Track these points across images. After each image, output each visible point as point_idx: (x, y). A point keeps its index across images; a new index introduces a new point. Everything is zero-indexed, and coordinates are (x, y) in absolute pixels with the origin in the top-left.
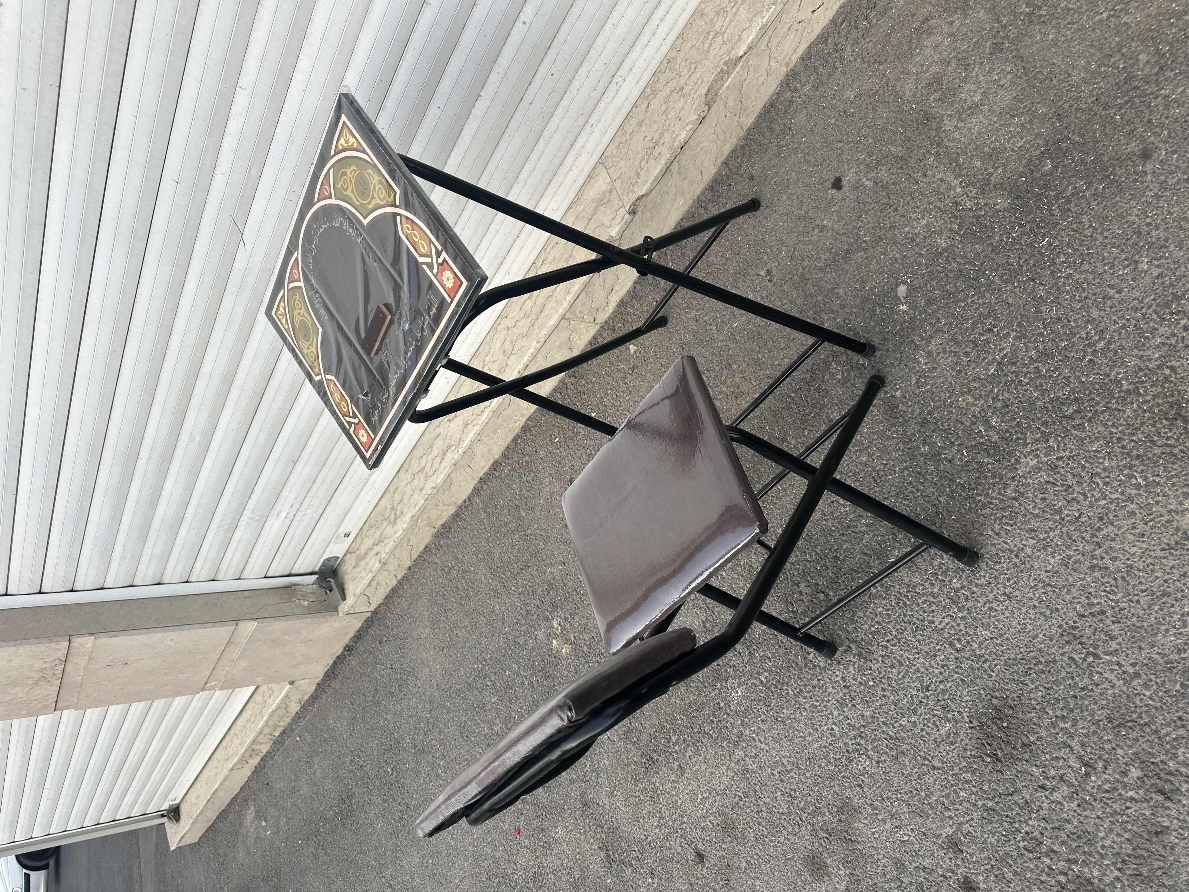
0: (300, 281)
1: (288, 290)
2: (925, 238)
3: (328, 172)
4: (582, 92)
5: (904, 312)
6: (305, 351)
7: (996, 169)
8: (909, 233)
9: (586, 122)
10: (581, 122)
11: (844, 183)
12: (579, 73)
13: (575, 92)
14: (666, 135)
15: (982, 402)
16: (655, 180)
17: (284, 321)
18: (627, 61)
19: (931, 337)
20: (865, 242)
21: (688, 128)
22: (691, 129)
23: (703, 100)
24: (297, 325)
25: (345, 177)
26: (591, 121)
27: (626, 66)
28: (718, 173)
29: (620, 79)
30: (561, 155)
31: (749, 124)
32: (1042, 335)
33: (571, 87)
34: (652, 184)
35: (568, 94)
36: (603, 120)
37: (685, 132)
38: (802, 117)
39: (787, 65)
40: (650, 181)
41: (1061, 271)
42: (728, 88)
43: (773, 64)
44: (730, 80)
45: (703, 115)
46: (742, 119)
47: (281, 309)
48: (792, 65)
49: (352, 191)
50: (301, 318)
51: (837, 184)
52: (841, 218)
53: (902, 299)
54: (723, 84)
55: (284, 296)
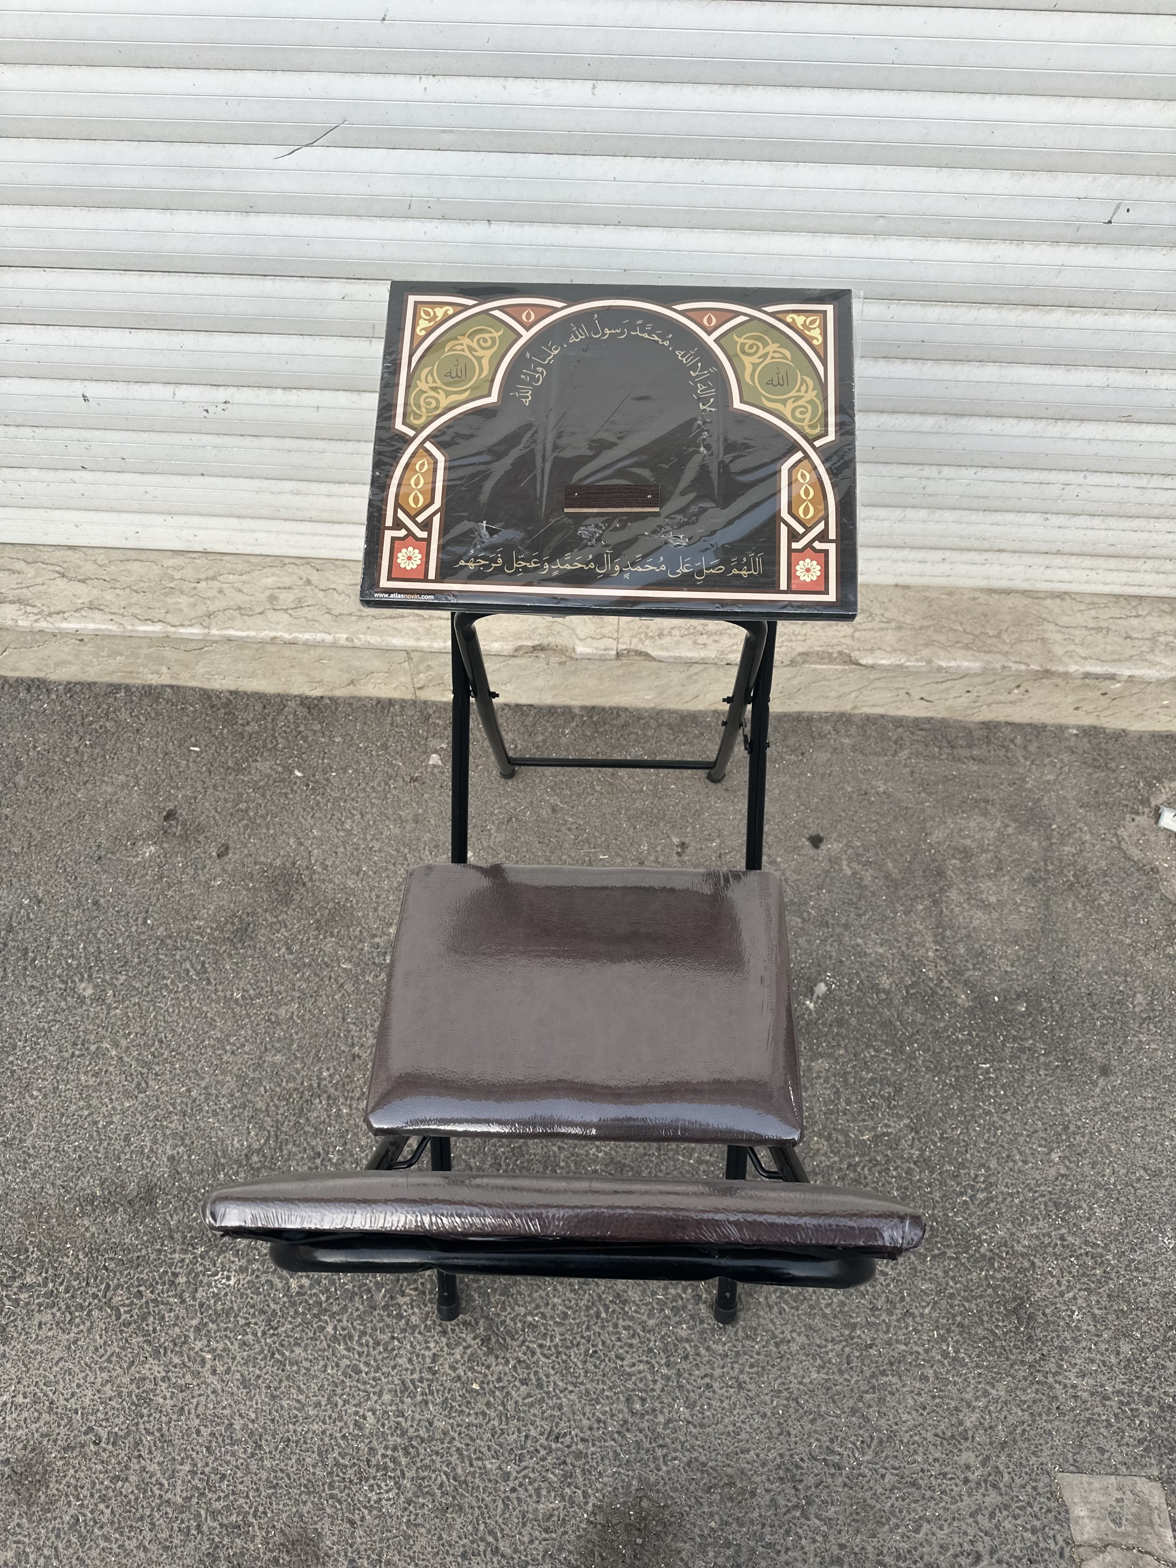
0: (527, 329)
1: (486, 312)
2: (872, 964)
3: (737, 314)
5: (807, 1008)
6: (422, 385)
8: (858, 945)
11: (824, 846)
16: (676, 658)
17: (423, 325)
20: (809, 913)
23: (794, 655)
24: (447, 352)
28: (703, 713)
32: (934, 1144)
34: (670, 657)
38: (824, 756)
39: (855, 707)
40: (671, 654)
41: (984, 1102)
43: (853, 695)
44: (824, 667)
47: (440, 312)
48: (857, 711)
49: (755, 366)
50: (467, 353)
51: (816, 841)
52: (797, 871)
54: (815, 663)
55: (467, 308)
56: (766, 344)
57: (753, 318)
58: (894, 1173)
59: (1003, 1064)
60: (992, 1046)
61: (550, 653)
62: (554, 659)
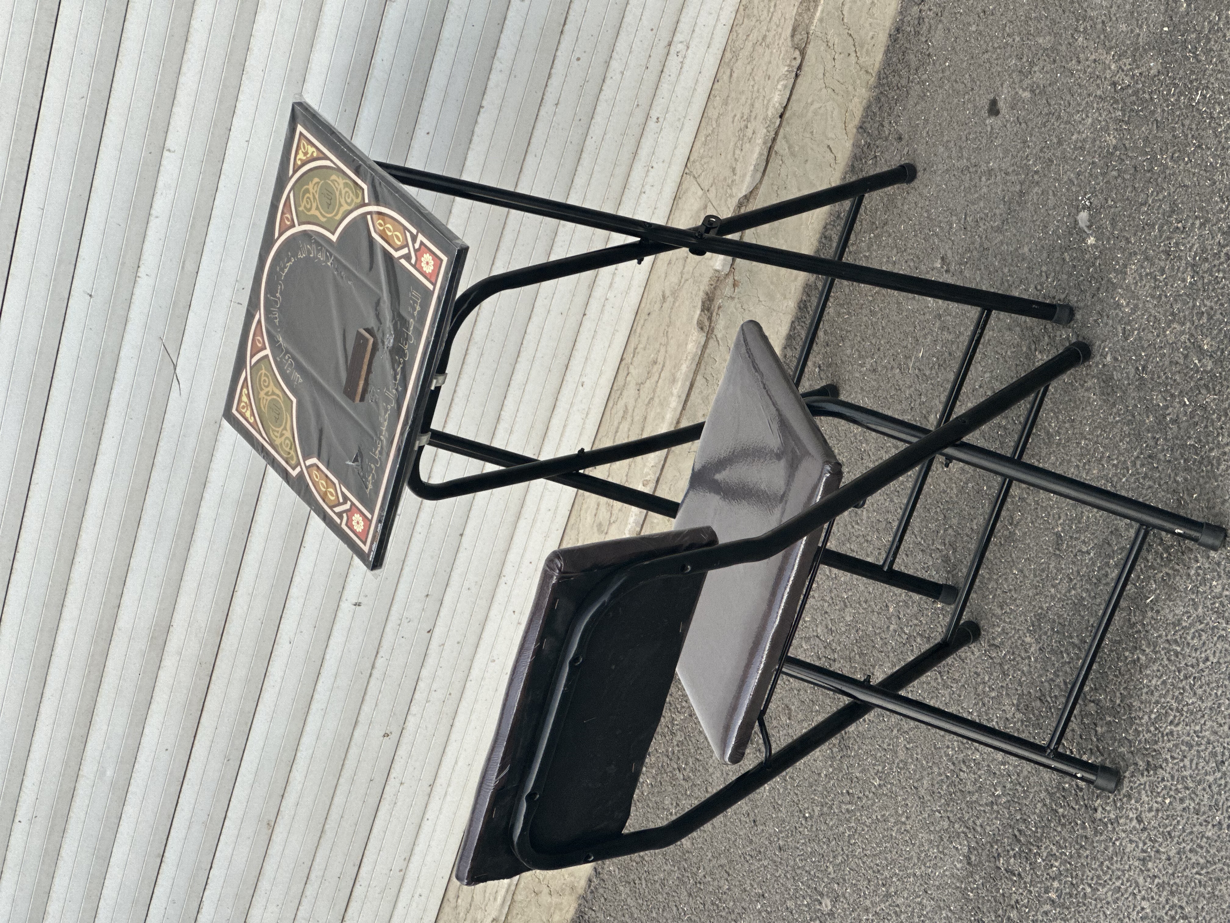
0: (265, 348)
1: (251, 368)
2: (1094, 140)
3: (288, 197)
4: (627, 74)
5: (1094, 246)
6: (278, 441)
7: (1141, 27)
8: (1076, 142)
9: (648, 116)
10: (639, 117)
11: (1001, 104)
12: (617, 49)
13: (619, 76)
14: (757, 105)
15: (1188, 325)
16: (756, 170)
17: (248, 414)
18: (682, 19)
19: (1125, 266)
20: (1036, 172)
21: (779, 87)
22: (785, 87)
23: (790, 44)
24: (265, 410)
25: (308, 195)
26: (654, 114)
27: (684, 26)
28: (856, 145)
29: (680, 47)
30: (621, 171)
31: (877, 65)
32: (1221, 211)
33: (611, 69)
34: (753, 176)
35: (608, 82)
36: (671, 109)
37: (777, 93)
38: (939, 34)
40: (749, 174)
41: (1220, 125)
42: (821, 20)
44: (820, 8)
45: (796, 63)
46: (861, 60)
47: (244, 399)
49: (317, 208)
50: (269, 398)
51: (994, 109)
52: (1006, 151)
53: (1086, 230)
54: (812, 18)
55: (246, 379)
56: (307, 191)
57: (293, 188)
58: (1221, 275)
59: (1208, 73)
60: (1192, 72)
61: (718, 292)
62: (727, 290)
